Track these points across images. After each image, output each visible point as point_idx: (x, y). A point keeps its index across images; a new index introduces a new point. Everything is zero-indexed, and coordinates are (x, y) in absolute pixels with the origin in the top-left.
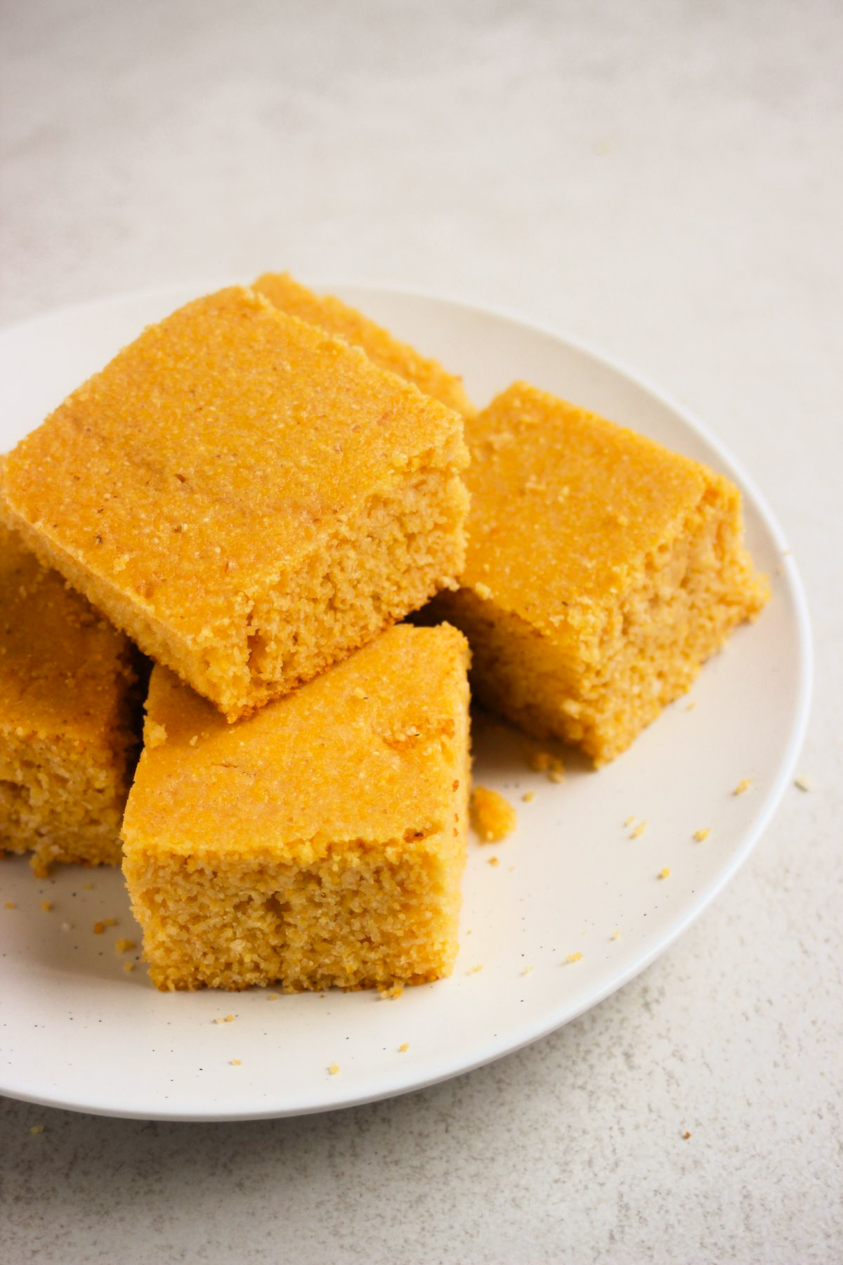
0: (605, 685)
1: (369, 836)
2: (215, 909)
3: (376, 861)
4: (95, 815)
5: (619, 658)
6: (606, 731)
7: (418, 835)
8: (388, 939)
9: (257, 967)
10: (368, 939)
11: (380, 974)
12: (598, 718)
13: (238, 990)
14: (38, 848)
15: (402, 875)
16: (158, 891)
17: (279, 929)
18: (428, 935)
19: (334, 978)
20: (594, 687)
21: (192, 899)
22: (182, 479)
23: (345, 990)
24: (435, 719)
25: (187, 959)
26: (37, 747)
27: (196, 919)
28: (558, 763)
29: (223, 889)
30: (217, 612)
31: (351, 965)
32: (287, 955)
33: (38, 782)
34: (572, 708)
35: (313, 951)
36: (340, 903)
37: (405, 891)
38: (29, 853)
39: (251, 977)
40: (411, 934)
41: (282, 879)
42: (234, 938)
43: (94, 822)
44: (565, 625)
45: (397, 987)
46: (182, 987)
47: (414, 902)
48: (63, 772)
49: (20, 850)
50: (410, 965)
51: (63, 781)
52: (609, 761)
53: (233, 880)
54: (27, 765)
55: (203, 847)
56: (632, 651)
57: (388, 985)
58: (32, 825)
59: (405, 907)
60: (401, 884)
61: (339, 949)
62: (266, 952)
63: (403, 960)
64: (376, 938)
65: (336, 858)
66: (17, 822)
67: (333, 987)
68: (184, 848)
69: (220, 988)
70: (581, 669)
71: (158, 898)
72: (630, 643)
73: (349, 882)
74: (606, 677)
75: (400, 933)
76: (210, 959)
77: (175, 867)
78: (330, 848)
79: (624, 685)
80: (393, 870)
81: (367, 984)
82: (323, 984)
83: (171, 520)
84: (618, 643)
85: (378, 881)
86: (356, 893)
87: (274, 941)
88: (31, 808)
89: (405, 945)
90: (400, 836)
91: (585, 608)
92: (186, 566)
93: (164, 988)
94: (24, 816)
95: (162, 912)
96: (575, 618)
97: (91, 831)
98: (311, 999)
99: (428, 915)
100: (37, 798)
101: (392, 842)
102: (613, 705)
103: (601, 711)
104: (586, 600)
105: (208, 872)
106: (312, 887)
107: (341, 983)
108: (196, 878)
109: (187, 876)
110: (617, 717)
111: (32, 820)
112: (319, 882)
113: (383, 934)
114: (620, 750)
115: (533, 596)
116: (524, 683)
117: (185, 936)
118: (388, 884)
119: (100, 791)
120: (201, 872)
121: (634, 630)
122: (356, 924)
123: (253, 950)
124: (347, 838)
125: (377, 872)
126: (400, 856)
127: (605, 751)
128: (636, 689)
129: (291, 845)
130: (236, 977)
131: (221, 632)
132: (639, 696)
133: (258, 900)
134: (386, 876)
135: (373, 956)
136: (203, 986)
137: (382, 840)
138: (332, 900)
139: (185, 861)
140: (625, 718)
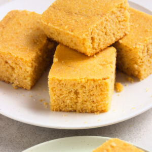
0: (143, 62)
1: (95, 78)
2: (65, 92)
3: (96, 83)
4: (26, 77)
5: (146, 57)
6: (143, 72)
7: (105, 79)
8: (98, 102)
9: (72, 107)
10: (93, 102)
11: (95, 109)
12: (141, 69)
13: (67, 112)
14: (15, 82)
15: (101, 87)
16: (54, 88)
17: (77, 98)
18: (105, 101)
19: (86, 110)
20: (140, 62)
21: (61, 90)
22: (75, 13)
23: (88, 113)
24: (109, 61)
25: (58, 104)
26: (18, 60)
27: (61, 95)
28: (132, 79)
29: (67, 88)
30: (85, 32)
31: (90, 107)
32: (78, 104)
33: (17, 68)
34: (136, 66)
35: (83, 104)
36: (89, 93)
37: (101, 91)
38: (13, 83)
39: (70, 109)
40: (102, 101)
41: (78, 86)
42: (68, 99)
43: (26, 79)
44: (136, 48)
45: (98, 112)
46: (57, 111)
47: (103, 93)
48: (22, 66)
49: (11, 82)
50: (101, 108)
51: (21, 68)
52: (143, 79)
53: (69, 86)
54: (16, 64)
55: (64, 78)
56: (149, 56)
57: (96, 112)
58: (14, 77)
59: (101, 94)
60: (101, 89)
61: (88, 103)
62: (74, 103)
63: (100, 106)
64: (95, 101)
65: (89, 82)
66: (12, 76)
67: (86, 112)
68: (60, 78)
69: (64, 111)
70: (138, 57)
71: (54, 89)
72: (148, 55)
73: (91, 88)
74: (143, 60)
75: (100, 100)
76: (63, 104)
77: (58, 82)
78: (88, 80)
79: (147, 63)
80: (99, 86)
81: (92, 112)
82: (84, 112)
83: (74, 20)
84: (146, 54)
85: (96, 88)
86: (92, 91)
87: (76, 101)
88: (15, 73)
89: (100, 103)
90: (101, 78)
91: (140, 45)
92: (78, 26)
93: (53, 110)
94: (13, 75)
95: (54, 93)
96: (138, 46)
97: (25, 81)
98: (81, 115)
99: (105, 96)
100: (16, 71)
101: (100, 80)
102: (144, 67)
103: (142, 68)
104: (140, 43)
105: (64, 84)
106: (84, 88)
107: (87, 111)
108: (62, 85)
109: (60, 85)
110: (145, 70)
111: (15, 76)
112: (85, 88)
113: (97, 100)
114: (145, 77)
115: (130, 43)
116: (127, 62)
117: (58, 98)
118: (98, 89)
119: (28, 72)
120: (63, 84)
121: (149, 52)
122: (92, 97)
123: (71, 103)
124: (91, 78)
125: (96, 86)
126: (101, 83)
127: (142, 77)
128: (149, 65)
129: (80, 79)
130: (67, 109)
131: (86, 35)
132: (150, 67)
133: (73, 91)
134: (98, 87)
135: (94, 105)
136: (61, 111)
137: (98, 79)
138: (87, 92)
139: (60, 81)
140: (146, 71)
